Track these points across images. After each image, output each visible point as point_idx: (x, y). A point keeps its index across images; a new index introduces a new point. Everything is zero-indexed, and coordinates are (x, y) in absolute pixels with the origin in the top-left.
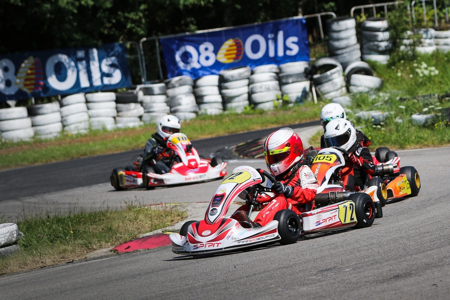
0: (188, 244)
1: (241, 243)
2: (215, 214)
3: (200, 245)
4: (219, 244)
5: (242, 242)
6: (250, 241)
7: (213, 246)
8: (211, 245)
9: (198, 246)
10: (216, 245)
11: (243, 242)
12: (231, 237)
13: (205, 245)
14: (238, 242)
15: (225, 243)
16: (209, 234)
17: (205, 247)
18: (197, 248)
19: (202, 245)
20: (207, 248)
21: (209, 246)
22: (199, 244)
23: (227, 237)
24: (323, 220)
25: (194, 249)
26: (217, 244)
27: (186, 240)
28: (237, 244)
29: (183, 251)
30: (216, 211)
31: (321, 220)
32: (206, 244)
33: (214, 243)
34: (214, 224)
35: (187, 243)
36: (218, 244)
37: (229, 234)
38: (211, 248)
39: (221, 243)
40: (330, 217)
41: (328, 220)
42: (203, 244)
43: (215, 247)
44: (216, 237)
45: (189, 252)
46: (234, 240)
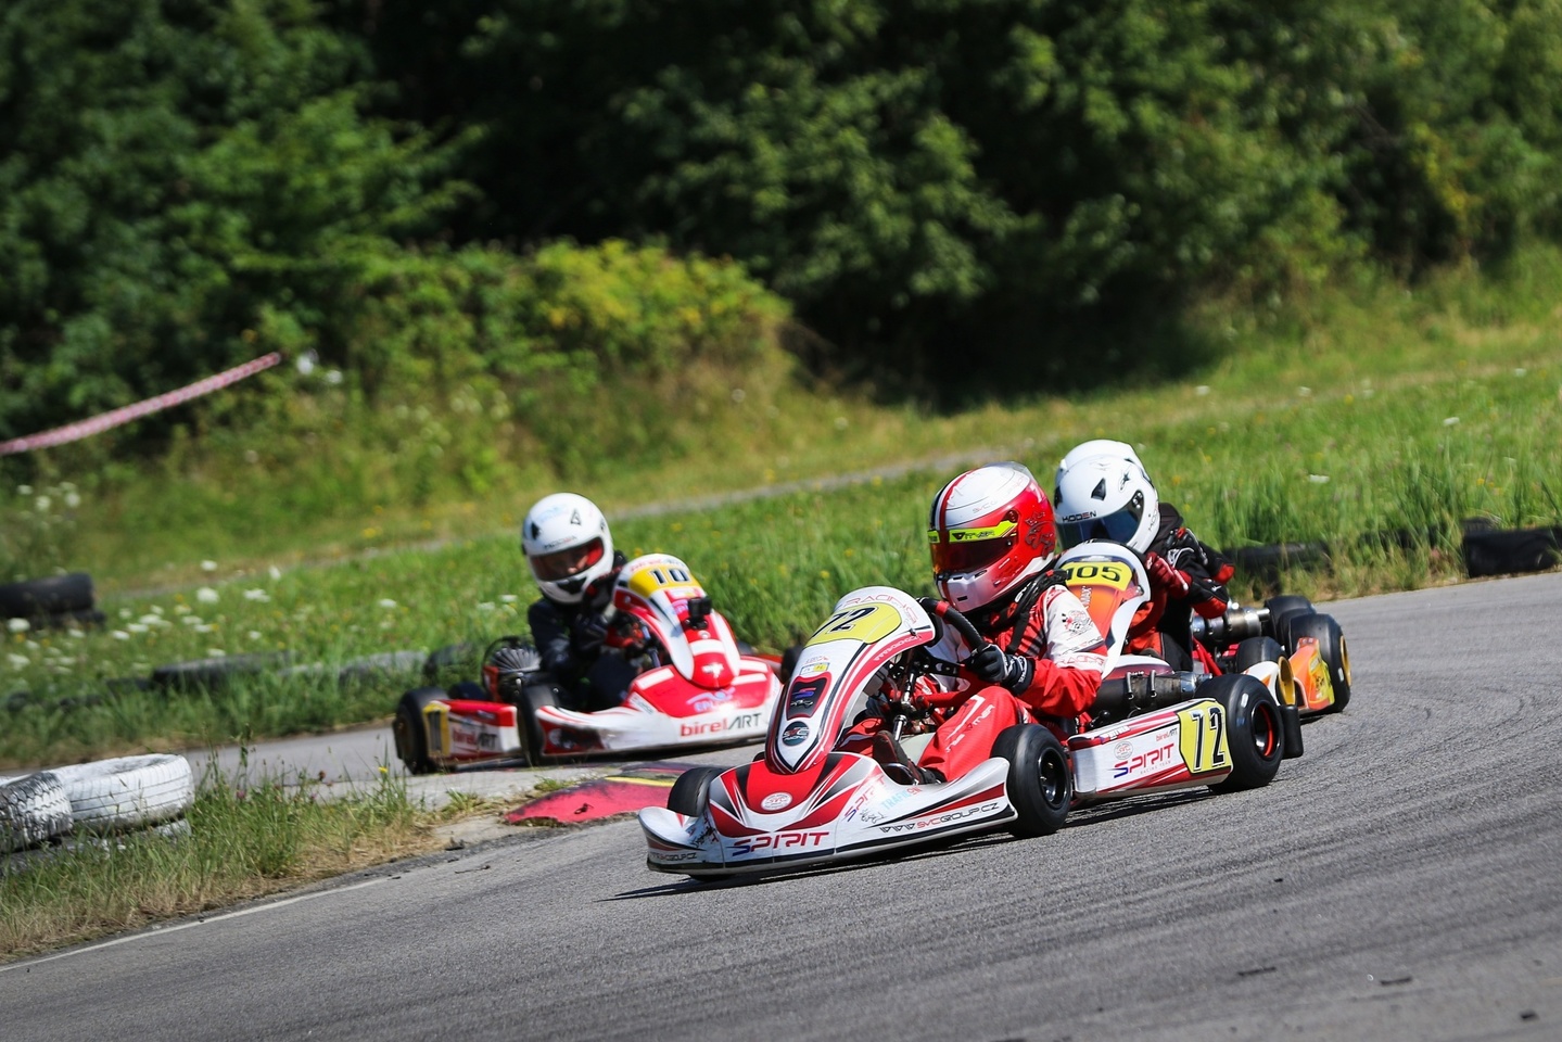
0: (715, 838)
1: (892, 833)
2: (799, 741)
3: (758, 839)
4: (822, 837)
5: (896, 829)
6: (921, 825)
7: (803, 844)
8: (795, 838)
9: (750, 844)
10: (811, 840)
11: (898, 829)
12: (858, 812)
13: (774, 840)
14: (883, 830)
15: (841, 834)
16: (784, 806)
17: (775, 846)
18: (749, 849)
19: (765, 842)
20: (783, 850)
21: (788, 844)
23: (846, 815)
24: (1134, 760)
25: (734, 854)
26: (815, 837)
27: (707, 825)
28: (878, 834)
29: (695, 861)
30: (802, 729)
31: (1130, 760)
32: (778, 837)
33: (805, 835)
34: (798, 772)
35: (712, 837)
36: (818, 835)
37: (851, 803)
38: (796, 849)
39: (827, 834)
40: (1157, 751)
41: (1149, 758)
42: (769, 839)
43: (810, 847)
44: (810, 813)
45: (719, 865)
46: (870, 823)
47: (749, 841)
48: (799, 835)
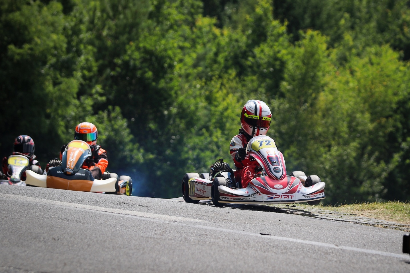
0: (260, 194)
1: (306, 198)
2: (279, 172)
3: (276, 196)
6: (312, 197)
7: (288, 198)
8: (286, 196)
9: (273, 197)
10: (290, 197)
11: (307, 197)
12: (300, 192)
13: (280, 196)
14: (305, 197)
15: (296, 197)
16: (281, 188)
17: (281, 198)
18: (273, 198)
19: (278, 196)
20: (283, 199)
21: (284, 198)
22: (274, 196)
23: (298, 192)
25: (267, 199)
27: (255, 191)
28: (304, 198)
29: (249, 200)
30: (279, 169)
32: (282, 196)
33: (289, 196)
34: (280, 180)
35: (258, 194)
36: (292, 196)
37: (298, 189)
38: (286, 199)
39: (294, 196)
42: (279, 196)
43: (290, 199)
44: (289, 190)
45: (262, 202)
46: (302, 195)
47: (273, 196)
48: (287, 196)
